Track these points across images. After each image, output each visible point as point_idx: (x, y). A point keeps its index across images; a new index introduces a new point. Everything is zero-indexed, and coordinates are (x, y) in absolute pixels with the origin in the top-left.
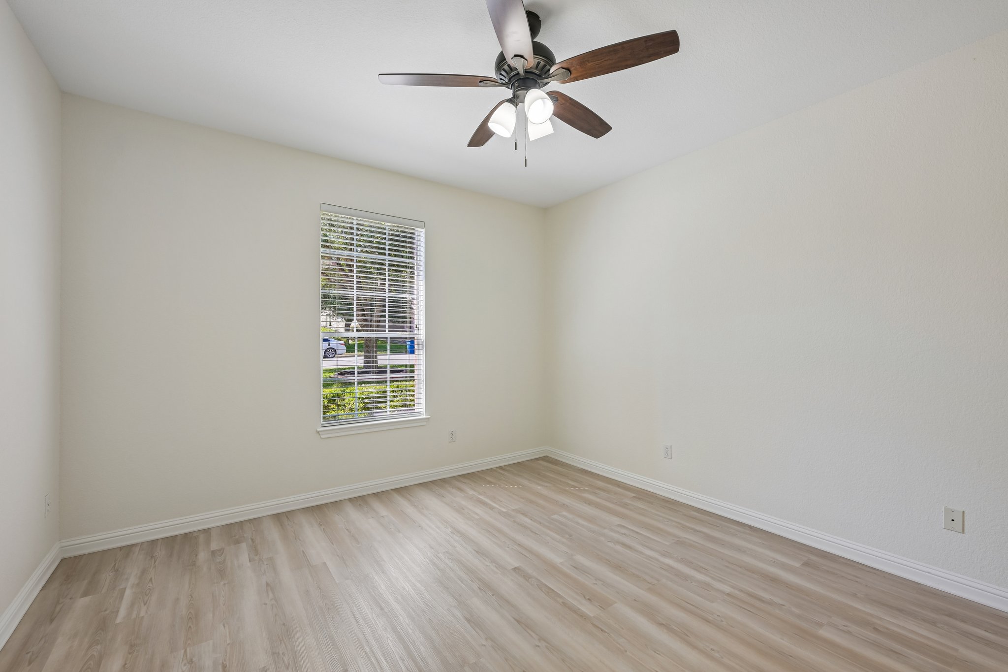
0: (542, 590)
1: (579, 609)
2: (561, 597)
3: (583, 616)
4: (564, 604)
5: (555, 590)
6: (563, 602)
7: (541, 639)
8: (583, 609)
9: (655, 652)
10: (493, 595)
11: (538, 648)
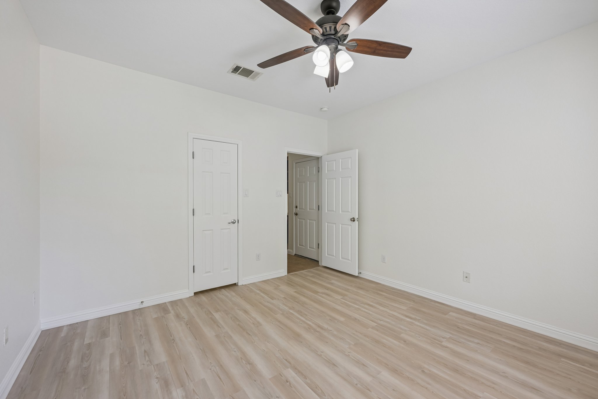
0: (321, 390)
1: (296, 374)
2: (307, 384)
3: (295, 369)
4: (305, 377)
5: (311, 390)
6: (306, 379)
7: (320, 356)
8: (293, 374)
9: (264, 350)
10: (357, 384)
11: (321, 351)
